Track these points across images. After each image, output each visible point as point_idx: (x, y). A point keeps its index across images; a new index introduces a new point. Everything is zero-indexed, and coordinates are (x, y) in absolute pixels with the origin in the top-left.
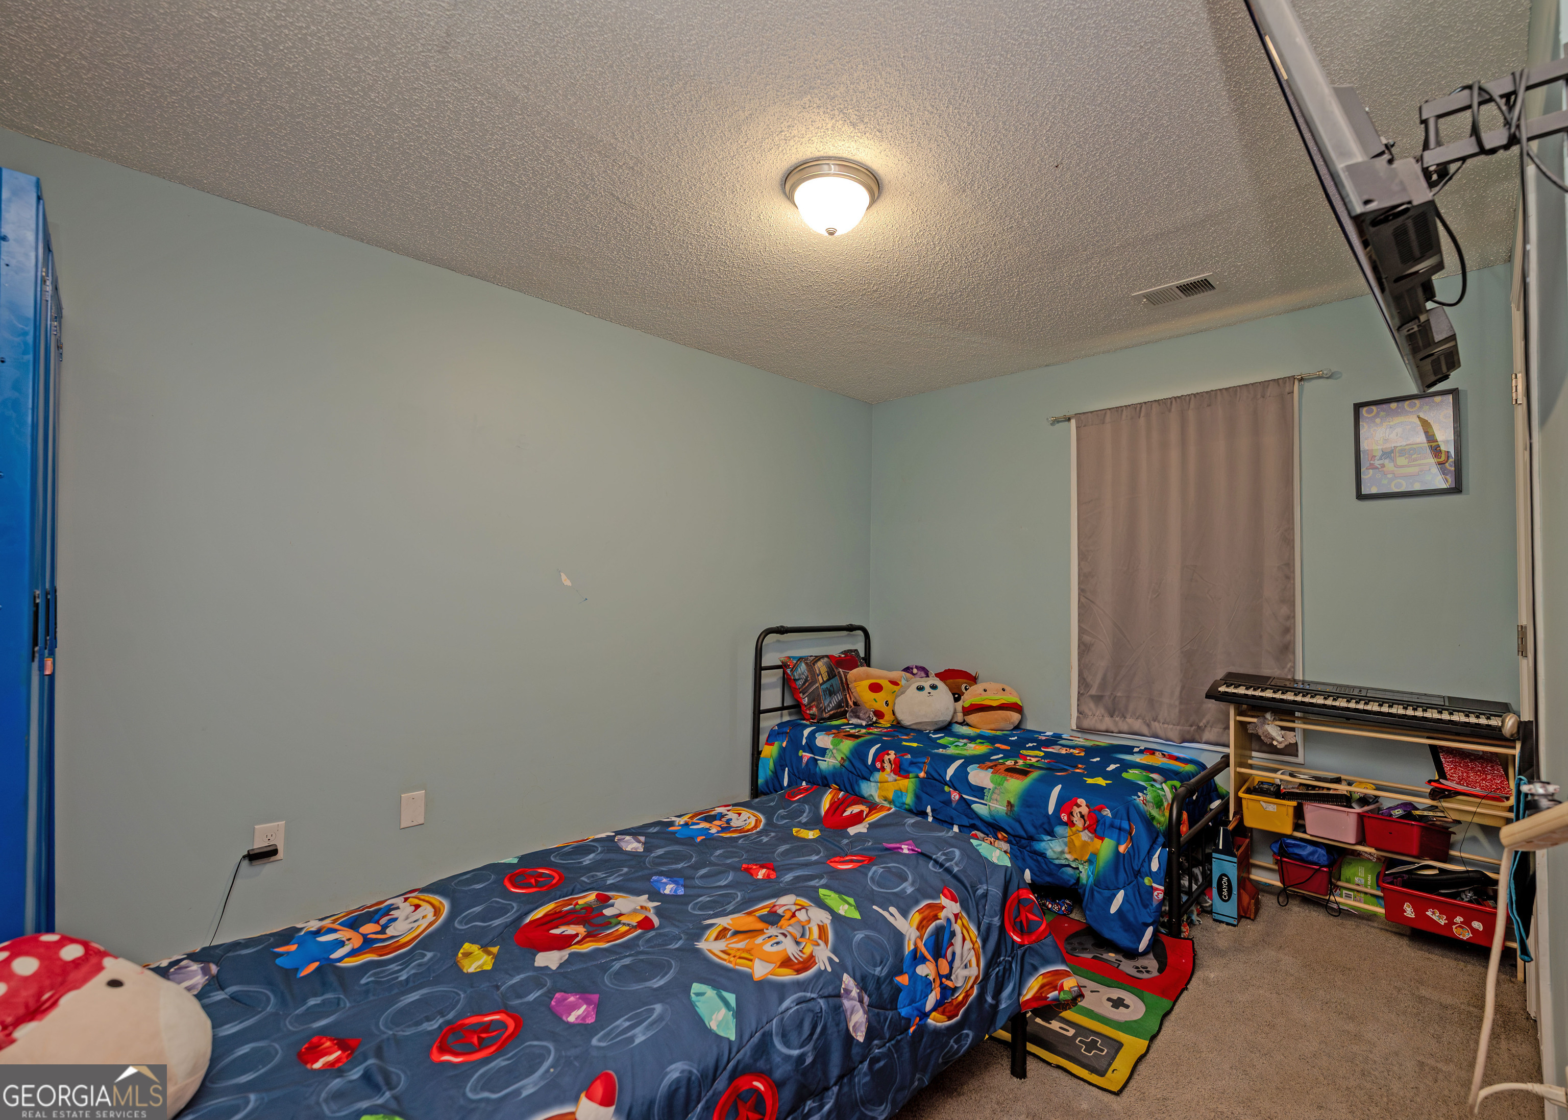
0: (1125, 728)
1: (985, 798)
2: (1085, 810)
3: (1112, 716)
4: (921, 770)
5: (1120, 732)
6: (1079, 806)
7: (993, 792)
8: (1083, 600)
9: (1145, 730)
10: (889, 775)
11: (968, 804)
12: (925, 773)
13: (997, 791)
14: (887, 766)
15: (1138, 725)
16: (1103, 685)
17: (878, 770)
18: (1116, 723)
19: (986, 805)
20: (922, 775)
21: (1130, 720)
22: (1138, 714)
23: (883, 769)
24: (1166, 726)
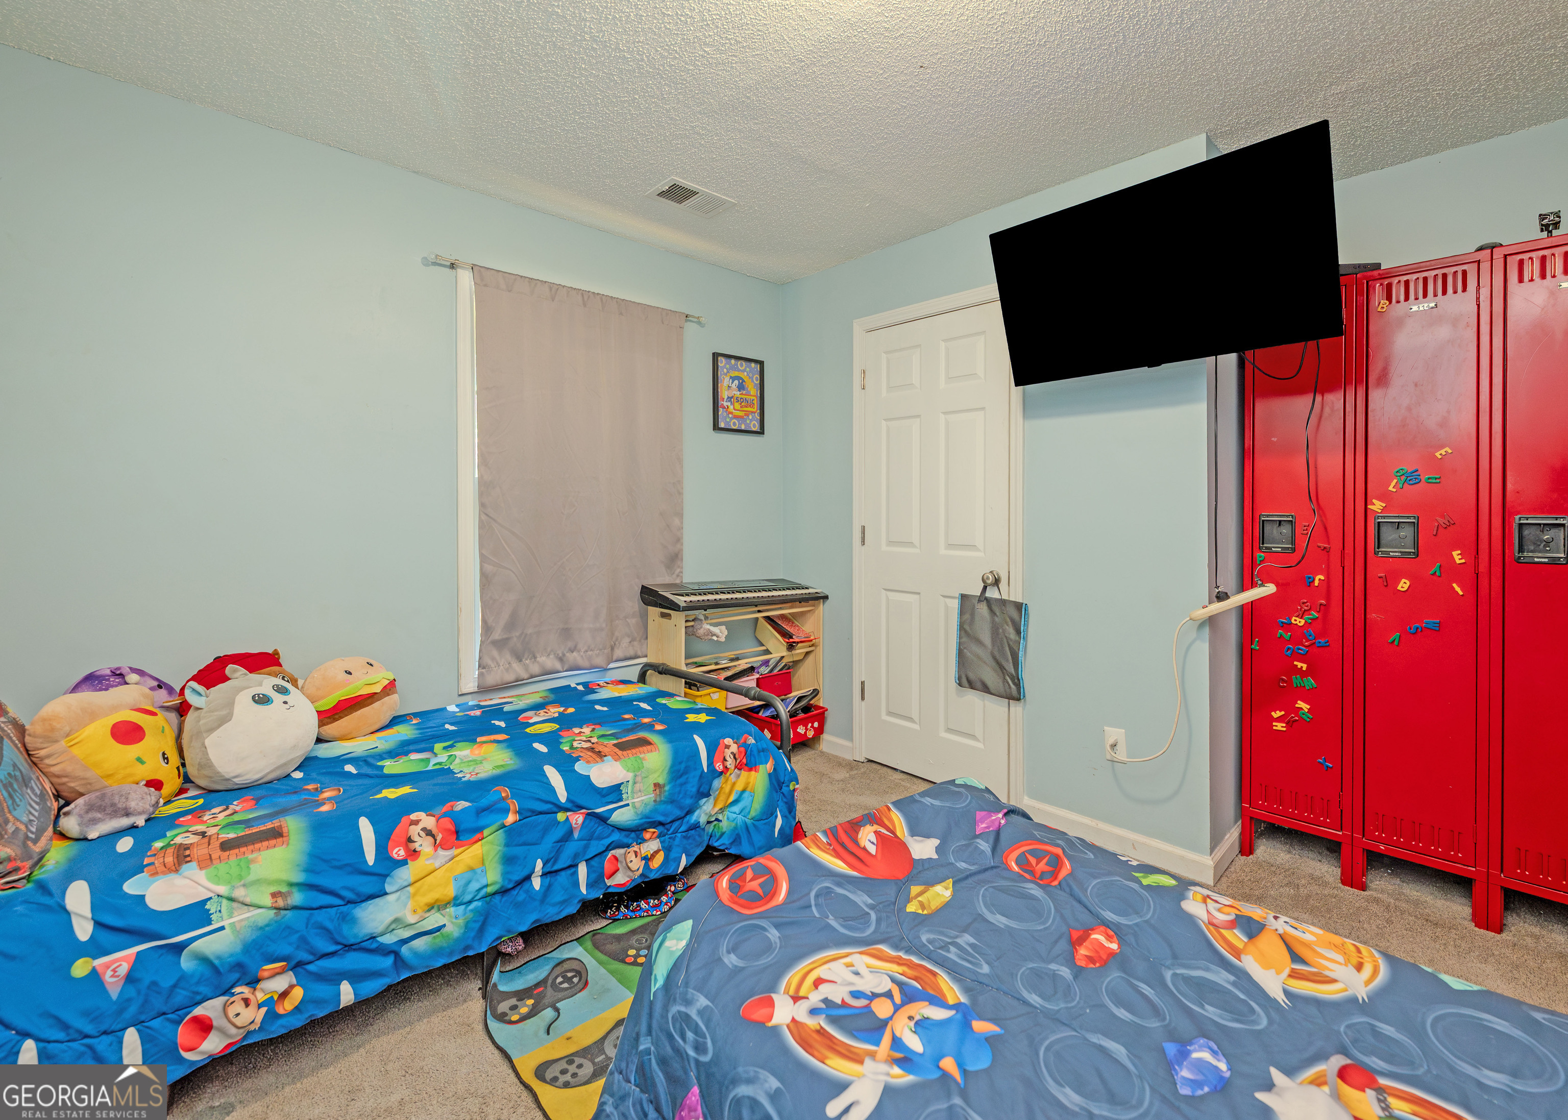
0: (535, 669)
1: (624, 796)
2: (734, 748)
3: (521, 661)
4: (506, 811)
5: (532, 677)
6: (728, 747)
7: (635, 783)
8: (484, 517)
9: (558, 666)
10: (434, 857)
11: (603, 819)
12: (516, 812)
13: (639, 779)
14: (424, 845)
15: (550, 662)
16: (511, 625)
17: (403, 863)
18: (526, 668)
19: (628, 805)
20: (511, 818)
21: (542, 659)
22: (549, 650)
23: (414, 854)
24: (590, 653)
